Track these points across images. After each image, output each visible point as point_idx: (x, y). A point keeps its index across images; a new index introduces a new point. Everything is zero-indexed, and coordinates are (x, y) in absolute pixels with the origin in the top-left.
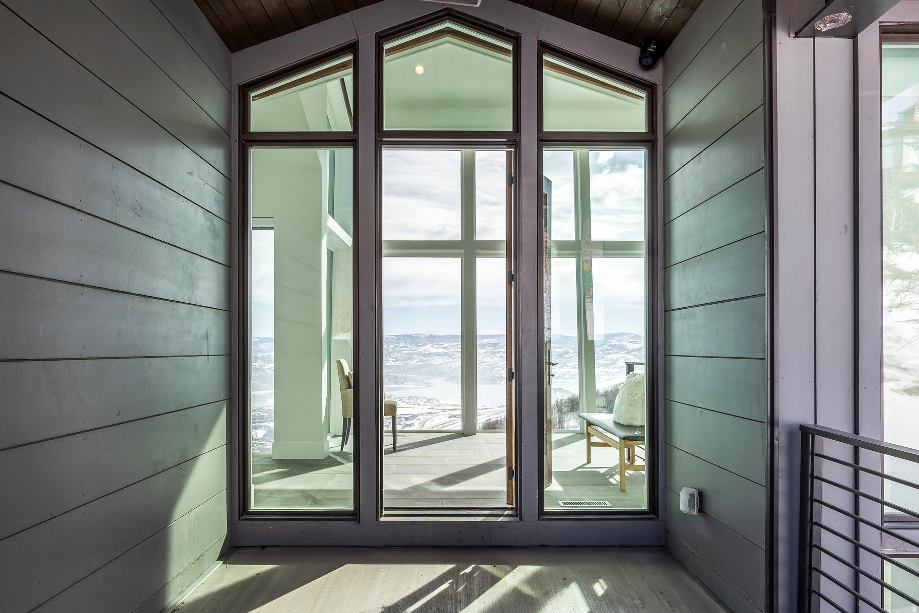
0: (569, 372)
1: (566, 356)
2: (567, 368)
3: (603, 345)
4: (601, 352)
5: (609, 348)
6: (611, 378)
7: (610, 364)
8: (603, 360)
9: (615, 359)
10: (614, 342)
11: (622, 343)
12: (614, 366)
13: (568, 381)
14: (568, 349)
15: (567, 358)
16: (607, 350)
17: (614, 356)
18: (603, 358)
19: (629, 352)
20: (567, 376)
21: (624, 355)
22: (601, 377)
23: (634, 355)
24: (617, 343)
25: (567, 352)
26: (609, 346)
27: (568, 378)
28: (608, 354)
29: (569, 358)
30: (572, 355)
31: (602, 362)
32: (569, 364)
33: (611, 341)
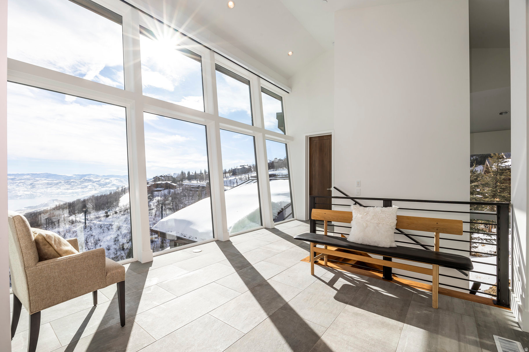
0: (61, 191)
1: (61, 184)
2: (61, 190)
3: (80, 179)
4: (79, 182)
5: (84, 181)
6: (85, 193)
7: (84, 188)
8: (81, 186)
9: (87, 185)
10: (86, 178)
11: (90, 178)
12: (86, 188)
13: (61, 196)
14: (61, 181)
15: (60, 185)
16: (83, 181)
17: (86, 184)
18: (80, 185)
19: (94, 182)
20: (60, 194)
21: (92, 183)
22: (79, 193)
23: (96, 184)
24: (88, 179)
25: (61, 183)
26: (84, 180)
27: (61, 195)
28: (83, 183)
29: (61, 185)
30: (63, 184)
31: (80, 187)
32: (61, 188)
33: (85, 177)
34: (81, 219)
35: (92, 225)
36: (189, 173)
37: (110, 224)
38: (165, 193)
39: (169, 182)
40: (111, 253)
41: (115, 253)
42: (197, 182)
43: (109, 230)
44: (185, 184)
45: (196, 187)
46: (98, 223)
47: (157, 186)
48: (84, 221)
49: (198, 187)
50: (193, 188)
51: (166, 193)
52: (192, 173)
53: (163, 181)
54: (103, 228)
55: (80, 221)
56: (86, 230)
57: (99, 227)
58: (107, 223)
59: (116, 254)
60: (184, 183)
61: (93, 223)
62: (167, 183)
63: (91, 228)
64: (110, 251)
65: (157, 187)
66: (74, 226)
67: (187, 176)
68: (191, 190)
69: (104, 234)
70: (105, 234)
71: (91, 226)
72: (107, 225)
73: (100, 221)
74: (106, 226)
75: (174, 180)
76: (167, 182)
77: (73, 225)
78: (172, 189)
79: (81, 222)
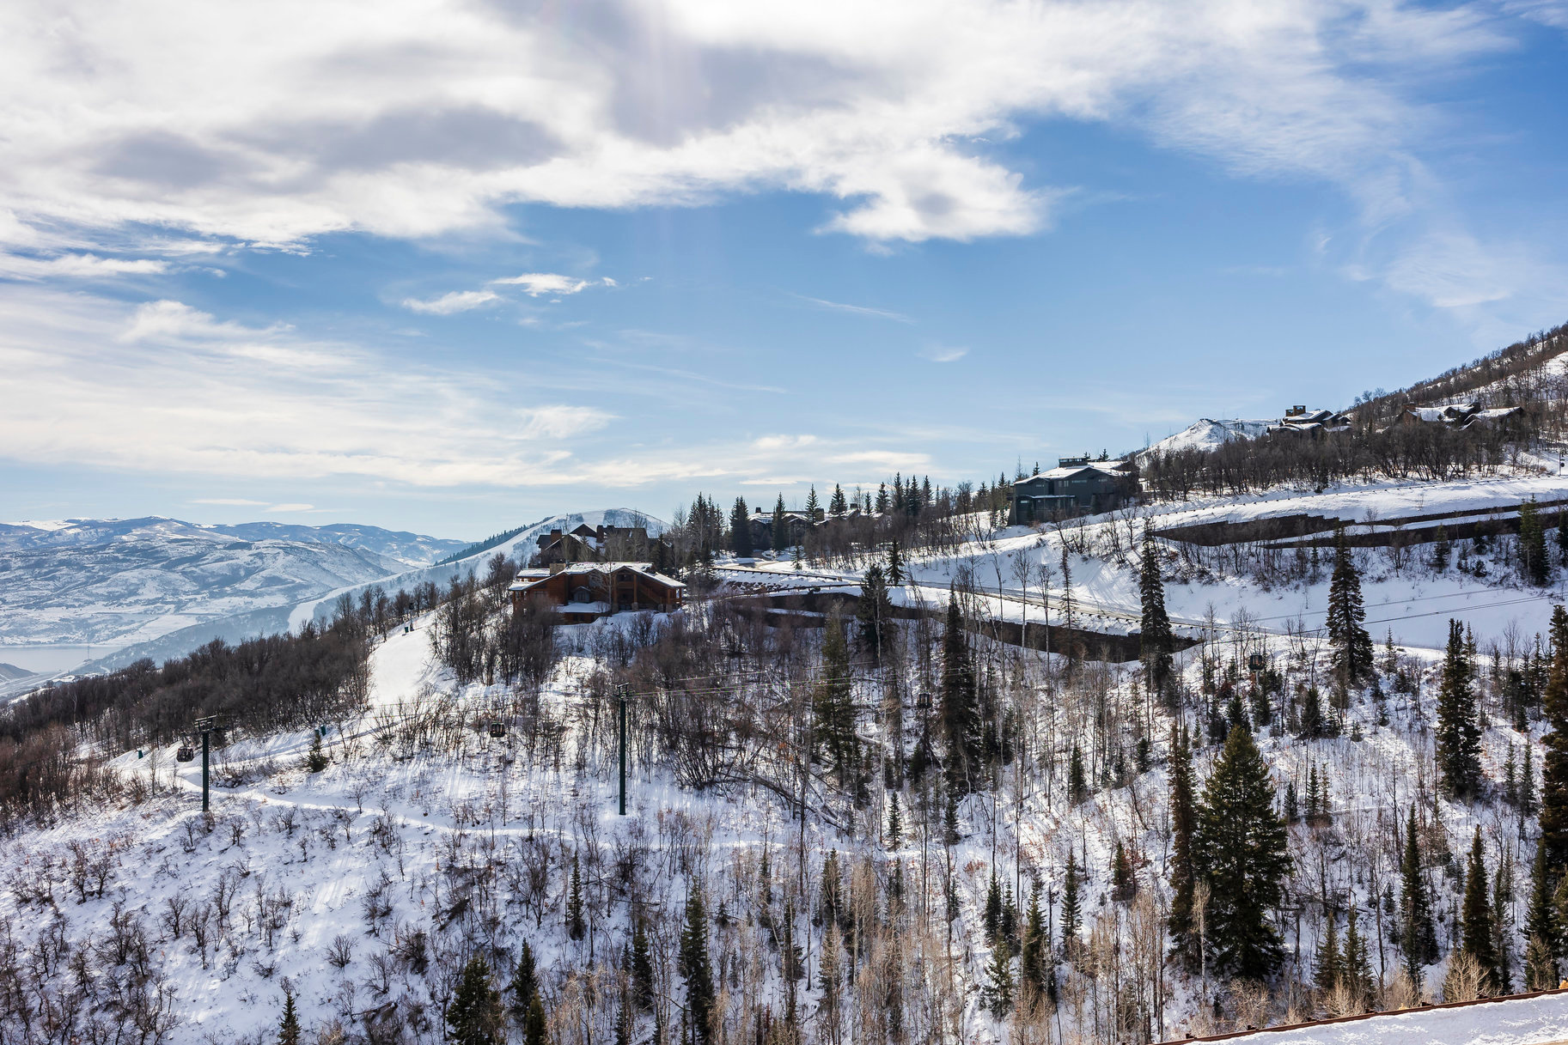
34: (183, 777)
35: (240, 812)
36: (741, 508)
37: (336, 812)
38: (620, 635)
39: (638, 567)
40: (358, 983)
41: (376, 987)
42: (798, 567)
43: (333, 847)
44: (729, 577)
45: (797, 596)
46: (274, 802)
47: (569, 588)
48: (201, 790)
49: (814, 599)
50: (779, 602)
51: (625, 633)
52: (758, 510)
53: (595, 557)
54: (300, 834)
55: (175, 789)
56: (212, 839)
57: (282, 824)
58: (324, 808)
59: (385, 992)
60: (719, 575)
61: (247, 803)
62: (624, 574)
63: (238, 833)
64: (350, 974)
65: (567, 598)
66: (149, 816)
67: (727, 525)
68: (772, 620)
69: (306, 867)
70: (312, 871)
71: (240, 820)
72: (323, 815)
73: (282, 791)
74: (315, 825)
75: (663, 553)
76: (627, 564)
77: (142, 809)
78: (658, 610)
79: (182, 795)
